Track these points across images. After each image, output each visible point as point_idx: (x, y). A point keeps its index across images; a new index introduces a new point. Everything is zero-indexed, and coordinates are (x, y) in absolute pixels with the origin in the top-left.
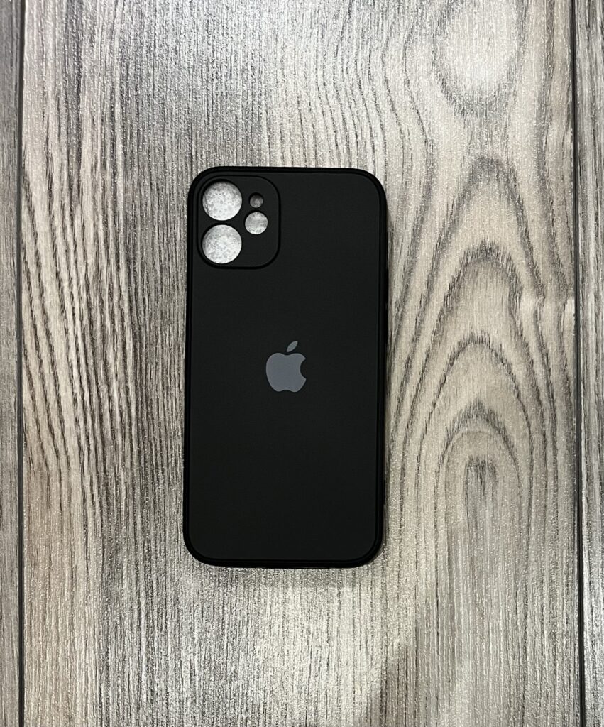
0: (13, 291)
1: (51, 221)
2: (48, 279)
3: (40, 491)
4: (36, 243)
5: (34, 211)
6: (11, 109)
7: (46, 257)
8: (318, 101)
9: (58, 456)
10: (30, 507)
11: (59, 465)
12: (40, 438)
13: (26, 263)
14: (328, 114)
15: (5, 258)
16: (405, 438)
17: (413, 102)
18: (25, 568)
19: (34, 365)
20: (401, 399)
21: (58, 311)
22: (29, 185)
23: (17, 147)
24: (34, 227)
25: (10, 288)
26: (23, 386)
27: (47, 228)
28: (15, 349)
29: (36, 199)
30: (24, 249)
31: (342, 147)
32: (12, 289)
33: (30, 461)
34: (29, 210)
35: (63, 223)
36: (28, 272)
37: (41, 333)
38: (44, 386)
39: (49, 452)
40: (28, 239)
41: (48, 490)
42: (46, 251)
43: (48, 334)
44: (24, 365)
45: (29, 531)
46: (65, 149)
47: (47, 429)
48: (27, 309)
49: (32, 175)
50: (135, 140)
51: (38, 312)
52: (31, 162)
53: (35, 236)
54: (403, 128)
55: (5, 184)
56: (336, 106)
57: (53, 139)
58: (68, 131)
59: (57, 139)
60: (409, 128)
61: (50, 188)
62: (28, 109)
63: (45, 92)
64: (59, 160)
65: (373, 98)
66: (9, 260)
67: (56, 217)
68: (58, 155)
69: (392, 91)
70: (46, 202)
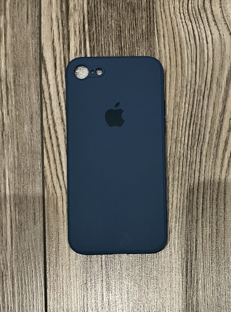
0: (39, 112)
1: (56, 79)
2: (55, 106)
3: (53, 206)
4: (49, 89)
5: (48, 74)
6: (36, 27)
7: (54, 96)
8: (180, 21)
9: (61, 189)
10: (48, 214)
11: (62, 193)
12: (53, 181)
13: (45, 98)
14: (185, 27)
15: (35, 97)
16: (226, 177)
17: (225, 21)
18: (47, 242)
19: (49, 147)
20: (223, 159)
21: (60, 121)
22: (45, 63)
23: (39, 44)
24: (48, 82)
25: (37, 110)
26: (44, 157)
27: (54, 82)
28: (40, 139)
29: (49, 69)
30: (43, 92)
31: (192, 41)
32: (38, 111)
33: (48, 192)
34: (46, 74)
35: (62, 79)
36: (46, 103)
37: (52, 131)
38: (54, 156)
39: (57, 187)
40: (45, 87)
41: (57, 205)
42: (54, 93)
43: (56, 132)
44: (44, 146)
45: (48, 225)
46: (62, 45)
47: (56, 176)
48: (45, 120)
49: (46, 58)
50: (95, 41)
51: (51, 122)
52: (46, 51)
53: (49, 85)
54: (221, 33)
55: (34, 61)
56: (189, 23)
57: (56, 40)
58: (63, 37)
59: (58, 40)
60: (223, 33)
61: (56, 63)
62: (44, 26)
63: (52, 19)
64: (59, 50)
65: (206, 19)
66: (36, 98)
67: (58, 77)
68: (59, 48)
69: (215, 16)
70: (53, 70)
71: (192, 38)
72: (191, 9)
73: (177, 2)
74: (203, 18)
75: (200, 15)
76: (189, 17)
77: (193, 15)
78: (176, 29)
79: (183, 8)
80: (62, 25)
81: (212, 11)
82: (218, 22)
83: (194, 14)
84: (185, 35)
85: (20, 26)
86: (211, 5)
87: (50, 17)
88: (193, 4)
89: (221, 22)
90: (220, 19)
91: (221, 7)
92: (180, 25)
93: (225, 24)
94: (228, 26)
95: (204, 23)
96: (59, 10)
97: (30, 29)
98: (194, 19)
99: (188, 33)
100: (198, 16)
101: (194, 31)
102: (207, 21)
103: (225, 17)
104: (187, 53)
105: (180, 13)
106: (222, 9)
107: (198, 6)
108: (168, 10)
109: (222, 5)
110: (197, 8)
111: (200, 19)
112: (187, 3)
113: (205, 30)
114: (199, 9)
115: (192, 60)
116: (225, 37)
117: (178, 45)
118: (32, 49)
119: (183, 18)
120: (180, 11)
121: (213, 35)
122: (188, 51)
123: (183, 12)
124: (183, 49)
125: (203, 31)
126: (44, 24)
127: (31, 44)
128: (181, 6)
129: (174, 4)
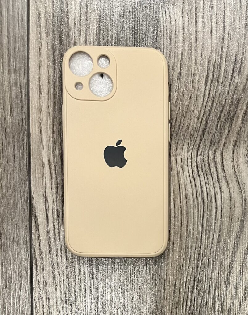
4: (40, 245)
6: (24, 172)
8: (188, 175)
14: (193, 182)
15: (24, 252)
17: (236, 177)
23: (28, 193)
31: (200, 199)
35: (54, 235)
36: (36, 260)
46: (55, 196)
49: (37, 209)
52: (37, 202)
53: (40, 240)
54: (231, 191)
55: (22, 213)
56: (197, 178)
57: (48, 190)
58: (56, 186)
59: (50, 190)
60: (234, 191)
61: (48, 216)
62: (34, 172)
63: (43, 164)
64: (52, 201)
65: (216, 174)
66: (26, 253)
67: (50, 231)
68: (51, 199)
69: (226, 171)
70: (45, 223)
71: (200, 195)
72: (200, 162)
73: (185, 153)
74: (212, 173)
75: (210, 169)
76: (197, 171)
77: (202, 169)
78: (183, 184)
79: (191, 160)
80: (56, 172)
81: (223, 166)
82: (229, 179)
83: (203, 167)
84: (192, 191)
85: (6, 169)
86: (222, 158)
87: (40, 162)
88: (202, 156)
89: (232, 179)
90: (232, 174)
91: (233, 161)
92: (187, 180)
93: (236, 181)
94: (239, 183)
95: (213, 178)
96: (51, 153)
97: (18, 174)
98: (202, 174)
99: (196, 189)
100: (208, 170)
101: (202, 187)
102: (217, 176)
103: (237, 174)
104: (194, 212)
105: (188, 166)
106: (234, 163)
107: (208, 159)
108: (175, 161)
109: (234, 160)
110: (207, 161)
111: (209, 174)
112: (196, 154)
113: (214, 186)
114: (209, 162)
115: (199, 219)
116: (235, 196)
117: (184, 203)
118: (21, 198)
119: (191, 171)
120: (187, 163)
121: (222, 193)
122: (195, 209)
123: (191, 165)
124: (189, 206)
125: (212, 188)
126: (34, 169)
127: (19, 192)
128: (189, 158)
129: (181, 155)
